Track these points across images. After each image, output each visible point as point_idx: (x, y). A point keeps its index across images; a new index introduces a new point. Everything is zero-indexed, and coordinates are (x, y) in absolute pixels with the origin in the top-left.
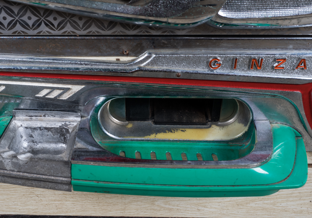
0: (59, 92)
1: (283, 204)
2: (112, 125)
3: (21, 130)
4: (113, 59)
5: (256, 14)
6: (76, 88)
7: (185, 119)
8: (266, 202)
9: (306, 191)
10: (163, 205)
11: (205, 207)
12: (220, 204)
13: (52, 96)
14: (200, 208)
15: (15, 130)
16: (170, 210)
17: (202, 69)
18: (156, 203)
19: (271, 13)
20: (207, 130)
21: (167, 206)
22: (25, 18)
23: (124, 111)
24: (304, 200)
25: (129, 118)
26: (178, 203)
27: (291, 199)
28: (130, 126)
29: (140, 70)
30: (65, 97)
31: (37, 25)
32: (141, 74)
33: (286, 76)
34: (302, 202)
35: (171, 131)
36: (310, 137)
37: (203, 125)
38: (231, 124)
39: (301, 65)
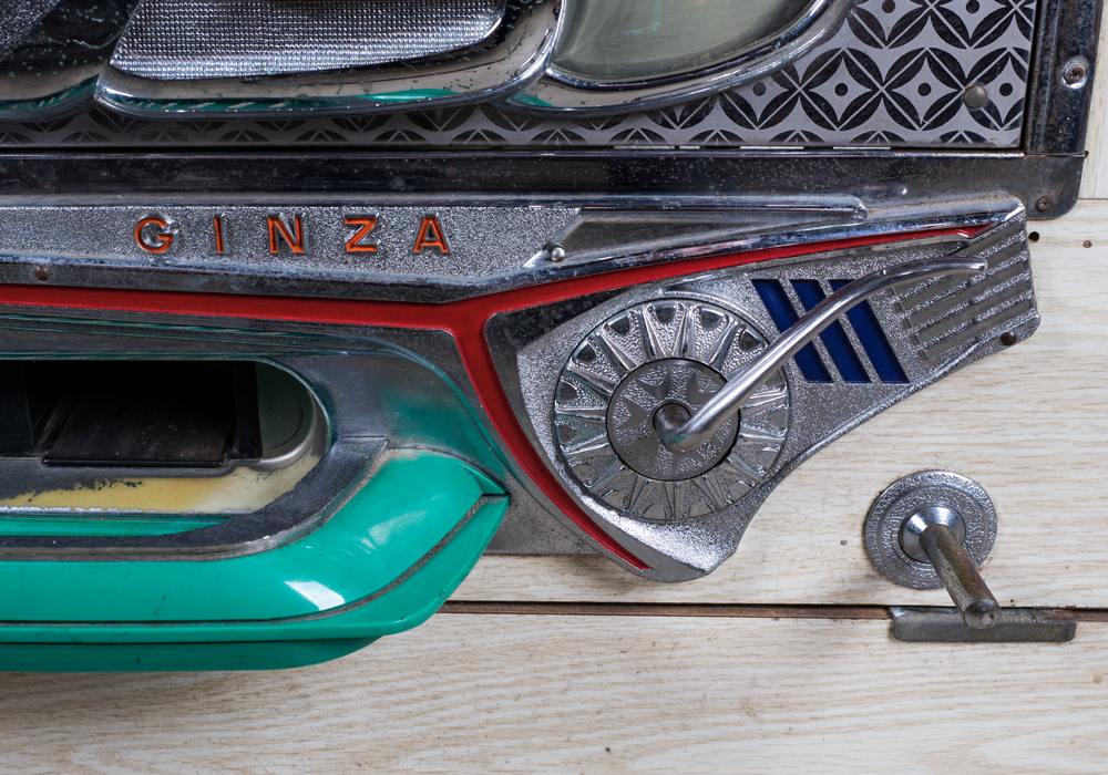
8: (454, 751)
9: (580, 707)
12: (296, 760)
18: (75, 758)
20: (213, 483)
24: (585, 743)
26: (148, 756)
27: (538, 740)
33: (389, 275)
34: (578, 752)
35: (89, 484)
36: (530, 495)
37: (211, 465)
38: (295, 463)
39: (431, 238)
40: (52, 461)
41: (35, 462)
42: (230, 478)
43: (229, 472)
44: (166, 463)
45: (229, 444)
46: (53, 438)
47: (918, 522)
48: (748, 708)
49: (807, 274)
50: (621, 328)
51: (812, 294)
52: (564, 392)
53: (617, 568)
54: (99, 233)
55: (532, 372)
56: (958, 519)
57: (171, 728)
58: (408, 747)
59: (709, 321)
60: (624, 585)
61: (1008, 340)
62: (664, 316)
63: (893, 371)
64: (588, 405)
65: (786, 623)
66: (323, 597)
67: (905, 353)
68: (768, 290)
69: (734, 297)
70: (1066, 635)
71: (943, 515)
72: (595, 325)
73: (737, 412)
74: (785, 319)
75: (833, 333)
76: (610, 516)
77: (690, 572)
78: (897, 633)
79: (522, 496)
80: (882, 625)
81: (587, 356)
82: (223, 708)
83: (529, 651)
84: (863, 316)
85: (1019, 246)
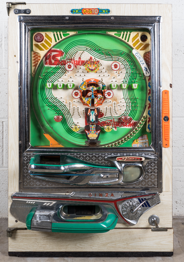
0: (49, 204)
1: (118, 245)
2: (63, 215)
3: (38, 216)
4: (64, 194)
5: (98, 183)
6: (54, 202)
7: (85, 213)
8: (113, 244)
9: (124, 239)
10: (79, 246)
11: (93, 246)
12: (98, 245)
13: (47, 205)
14: (92, 247)
15: (36, 215)
16: (82, 248)
17: (87, 196)
18: (77, 245)
20: (91, 216)
21: (81, 246)
22: (43, 183)
23: (67, 210)
24: (125, 242)
25: (69, 213)
26: (84, 245)
27: (120, 242)
28: (69, 215)
29: (71, 197)
30: (51, 205)
31: (46, 185)
32: (71, 198)
33: (109, 198)
34: (124, 243)
35: (81, 217)
36: (120, 218)
37: (91, 215)
38: (99, 215)
39: (112, 195)
40: (77, 214)
41: (75, 214)
42: (93, 216)
43: (93, 215)
44: (87, 215)
45: (92, 213)
46: (76, 212)
47: (153, 220)
48: (140, 238)
49: (142, 198)
50: (127, 203)
51: (143, 201)
52: (122, 208)
53: (127, 224)
54: (86, 195)
55: (120, 207)
56: (156, 219)
57: (86, 241)
58: (108, 243)
59: (134, 202)
60: (128, 226)
61: (158, 203)
62: (131, 202)
63: (150, 206)
64: (125, 209)
65: (142, 229)
67: (150, 205)
68: (139, 199)
69: (136, 200)
70: (166, 230)
71: (155, 219)
72: (125, 203)
73: (137, 210)
74: (141, 202)
75: (145, 203)
76: (127, 219)
77: (134, 225)
78: (152, 230)
79: (119, 217)
80: (151, 230)
81: (125, 205)
82: (91, 239)
83: (120, 233)
84: (147, 202)
85: (158, 196)
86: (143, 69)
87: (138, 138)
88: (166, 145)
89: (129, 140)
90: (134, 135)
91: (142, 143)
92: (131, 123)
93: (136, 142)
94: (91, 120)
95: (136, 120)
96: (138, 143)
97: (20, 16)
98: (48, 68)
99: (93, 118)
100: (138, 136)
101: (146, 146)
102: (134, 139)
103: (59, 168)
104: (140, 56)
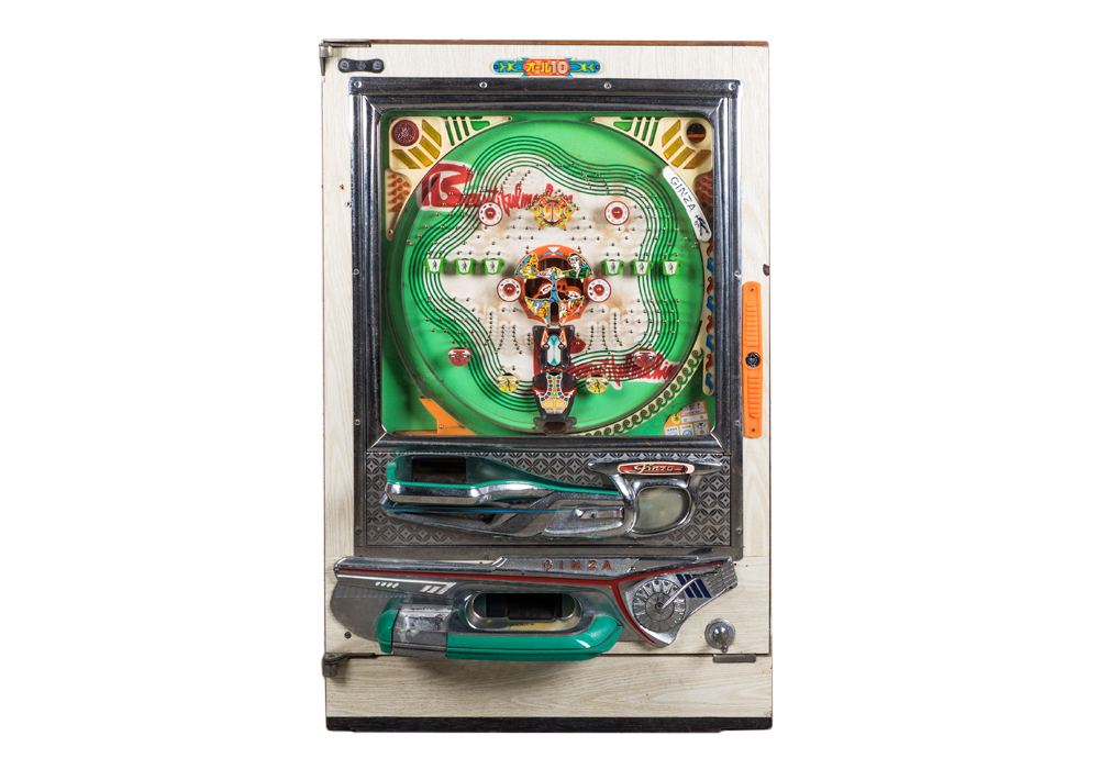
0: (437, 588)
1: (624, 699)
2: (475, 620)
3: (407, 619)
4: (478, 562)
5: (569, 532)
6: (450, 585)
7: (534, 616)
9: (640, 683)
10: (518, 702)
11: (555, 703)
12: (568, 700)
13: (431, 592)
14: (552, 705)
15: (403, 618)
16: (525, 707)
17: (540, 569)
18: (512, 700)
19: (578, 531)
21: (522, 703)
22: (420, 533)
23: (484, 608)
24: (641, 693)
25: (489, 616)
28: (489, 621)
29: (497, 569)
30: (442, 592)
31: (427, 537)
32: (497, 573)
33: (598, 574)
34: (640, 695)
35: (522, 624)
36: (628, 626)
37: (550, 619)
38: (573, 620)
39: (607, 565)
40: (511, 618)
41: (506, 618)
42: (555, 623)
43: (555, 621)
44: (539, 619)
45: (553, 614)
46: (509, 613)
47: (717, 631)
48: (681, 682)
49: (687, 573)
50: (648, 586)
51: (688, 577)
52: (635, 601)
53: (648, 644)
54: (535, 564)
55: (628, 596)
56: (726, 632)
57: (538, 690)
58: (597, 695)
59: (667, 584)
60: (650, 649)
61: (731, 588)
62: (657, 583)
63: (708, 596)
64: (641, 603)
65: (688, 658)
66: (587, 646)
67: (710, 591)
68: (679, 577)
69: (672, 578)
70: (754, 661)
71: (723, 630)
72: (643, 585)
73: (673, 604)
74: (683, 583)
75: (693, 585)
76: (646, 630)
77: (664, 645)
78: (715, 661)
79: (626, 626)
80: (711, 658)
81: (641, 592)
82: (551, 684)
83: (628, 667)
84: (700, 582)
85: (731, 567)
86: (693, 220)
87: (681, 409)
88: (754, 430)
89: (653, 415)
90: (669, 402)
91: (693, 423)
92: (661, 368)
93: (675, 422)
94: (550, 361)
95: (676, 361)
96: (681, 423)
97: (355, 79)
98: (431, 215)
99: (554, 355)
100: (679, 406)
101: (702, 432)
102: (668, 414)
103: (465, 494)
104: (684, 186)
